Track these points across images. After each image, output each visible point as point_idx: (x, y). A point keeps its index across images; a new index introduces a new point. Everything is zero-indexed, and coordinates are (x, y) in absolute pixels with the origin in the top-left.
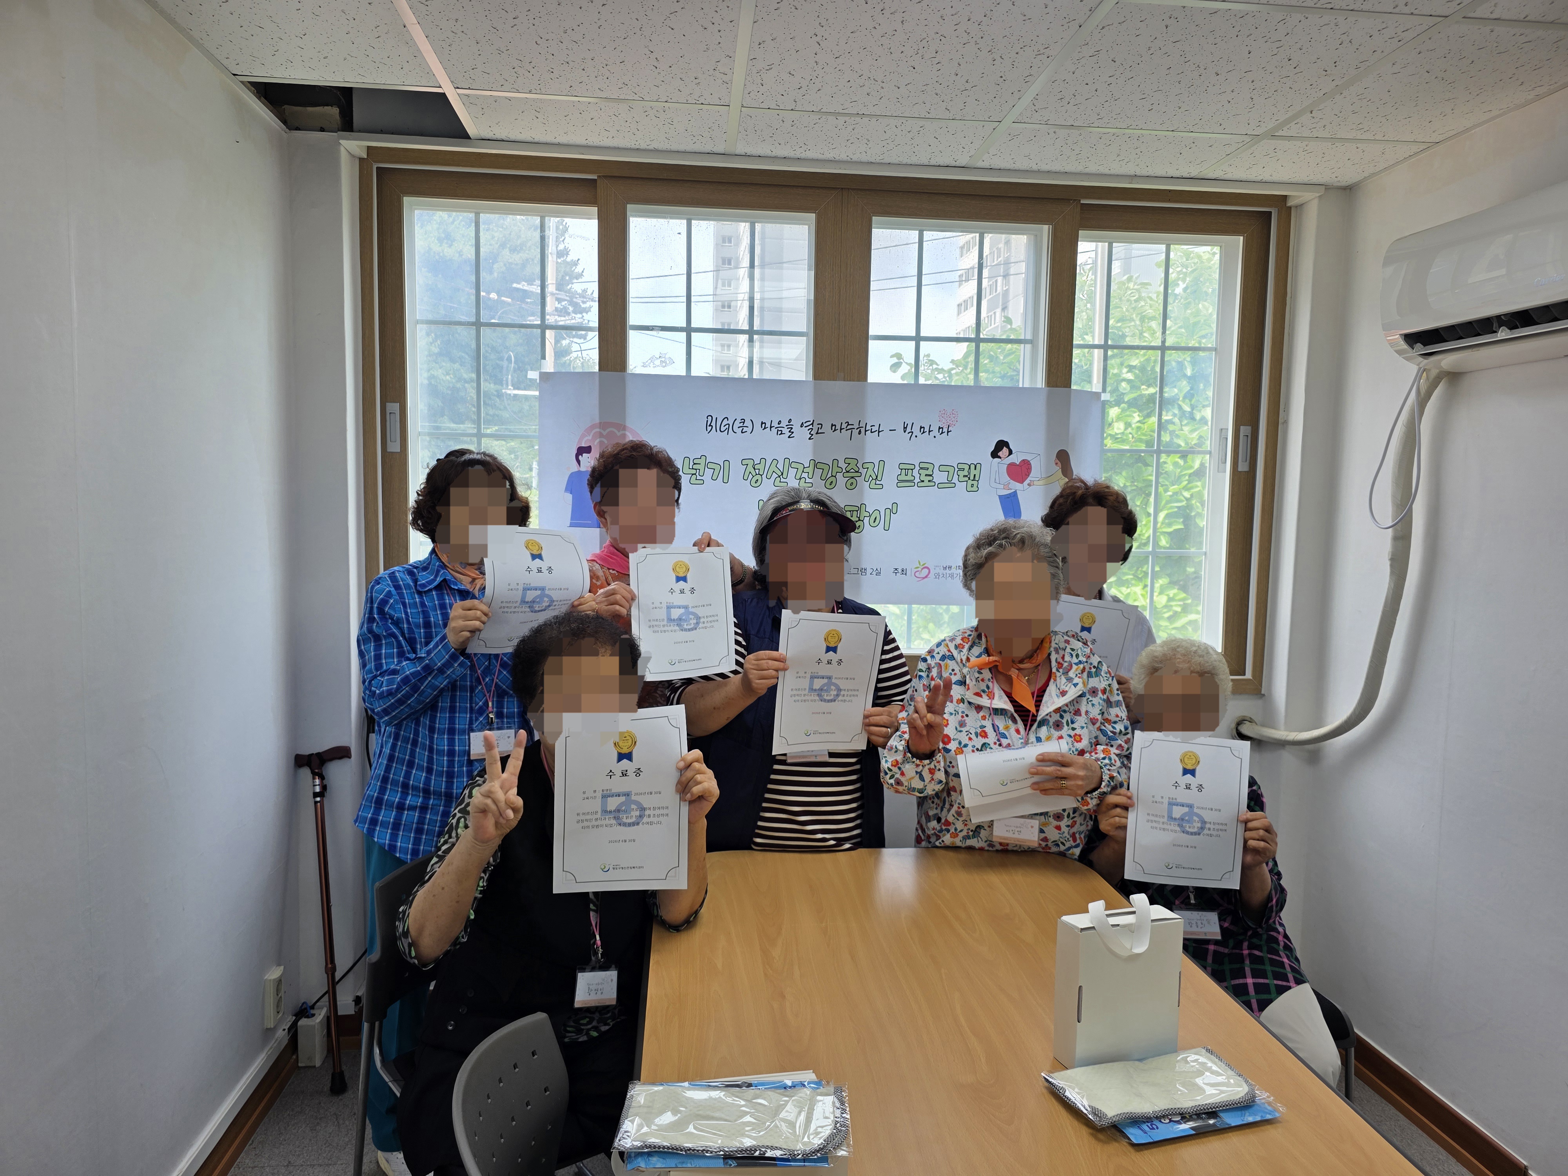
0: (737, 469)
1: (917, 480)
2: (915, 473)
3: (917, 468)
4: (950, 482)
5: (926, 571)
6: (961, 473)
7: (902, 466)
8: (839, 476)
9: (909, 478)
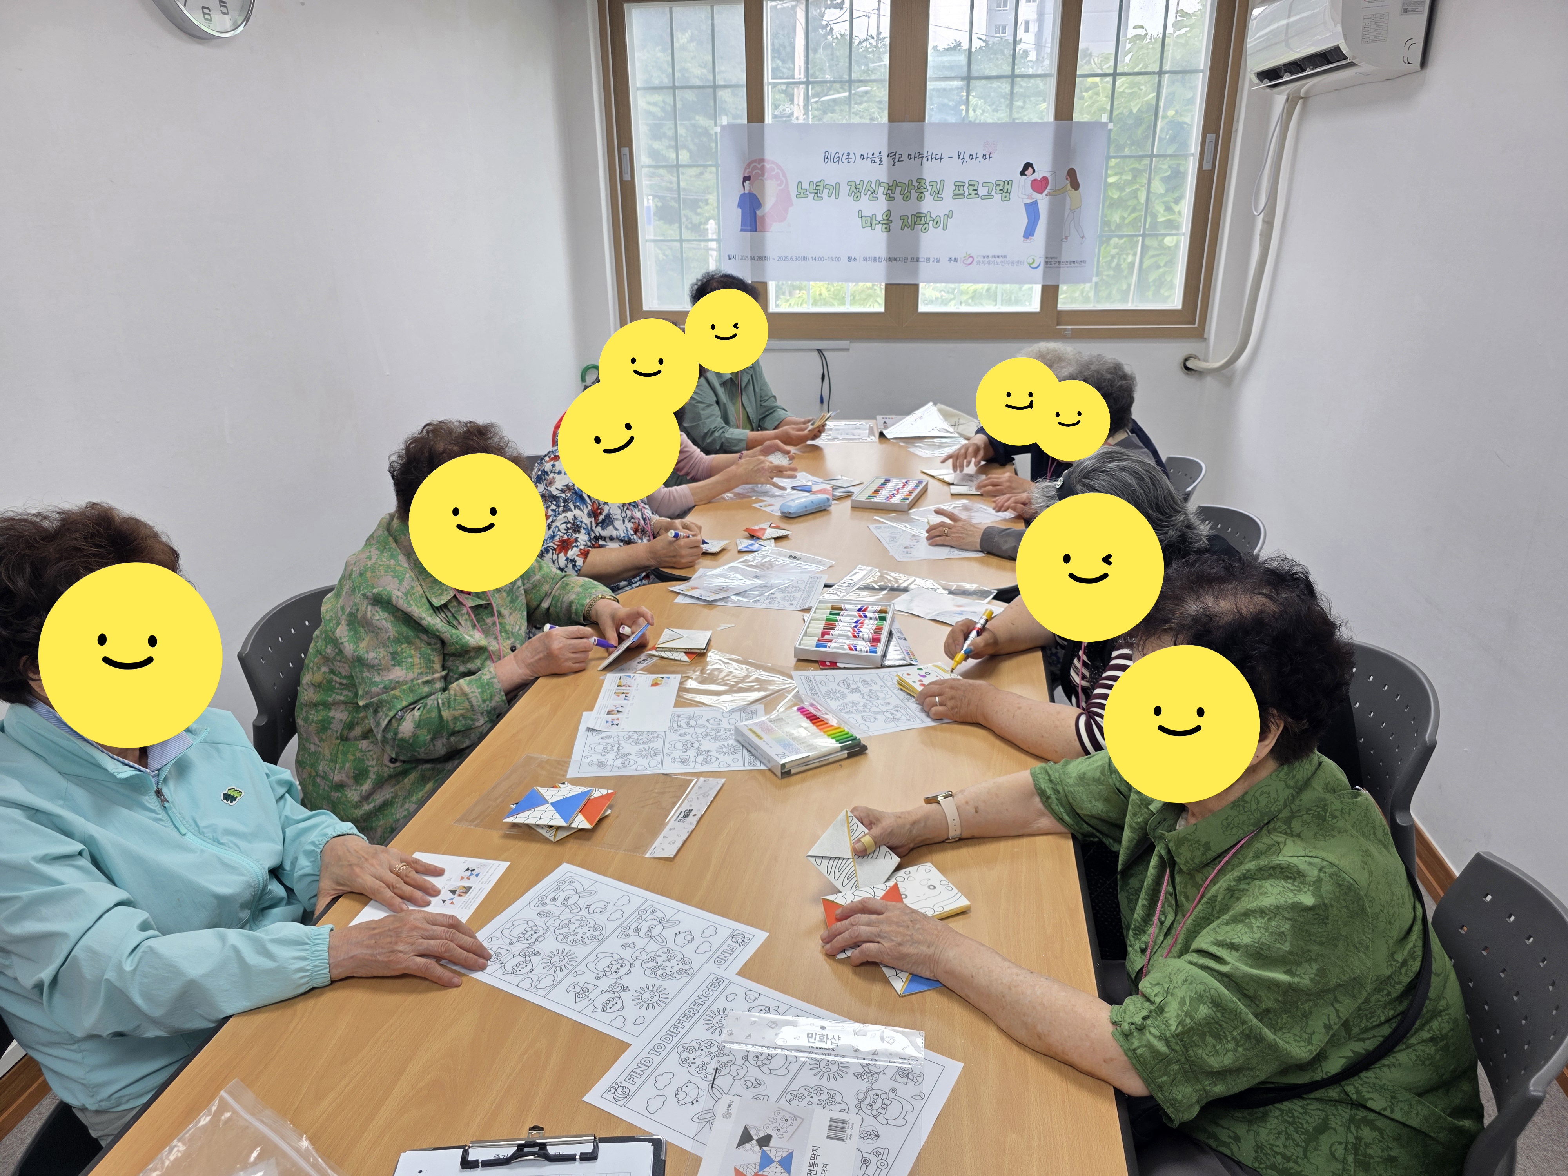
0: (844, 189)
1: (967, 194)
2: (966, 188)
3: (967, 185)
4: (990, 194)
5: (971, 259)
6: (998, 188)
7: (957, 184)
8: (913, 192)
9: (961, 192)
